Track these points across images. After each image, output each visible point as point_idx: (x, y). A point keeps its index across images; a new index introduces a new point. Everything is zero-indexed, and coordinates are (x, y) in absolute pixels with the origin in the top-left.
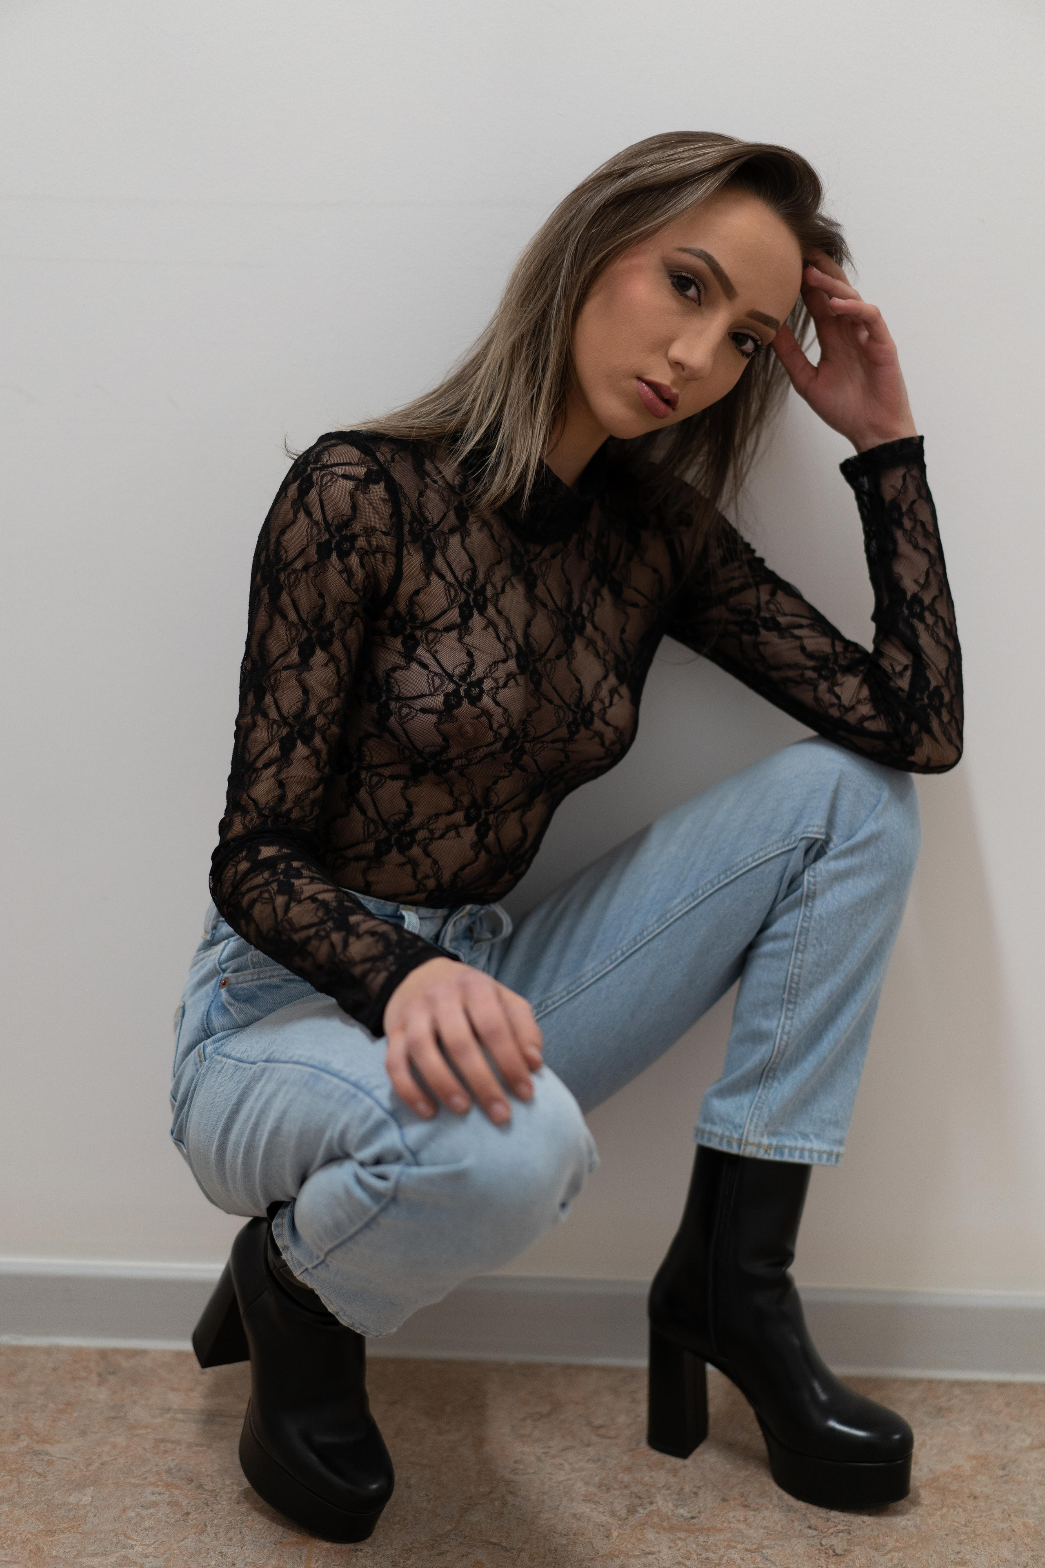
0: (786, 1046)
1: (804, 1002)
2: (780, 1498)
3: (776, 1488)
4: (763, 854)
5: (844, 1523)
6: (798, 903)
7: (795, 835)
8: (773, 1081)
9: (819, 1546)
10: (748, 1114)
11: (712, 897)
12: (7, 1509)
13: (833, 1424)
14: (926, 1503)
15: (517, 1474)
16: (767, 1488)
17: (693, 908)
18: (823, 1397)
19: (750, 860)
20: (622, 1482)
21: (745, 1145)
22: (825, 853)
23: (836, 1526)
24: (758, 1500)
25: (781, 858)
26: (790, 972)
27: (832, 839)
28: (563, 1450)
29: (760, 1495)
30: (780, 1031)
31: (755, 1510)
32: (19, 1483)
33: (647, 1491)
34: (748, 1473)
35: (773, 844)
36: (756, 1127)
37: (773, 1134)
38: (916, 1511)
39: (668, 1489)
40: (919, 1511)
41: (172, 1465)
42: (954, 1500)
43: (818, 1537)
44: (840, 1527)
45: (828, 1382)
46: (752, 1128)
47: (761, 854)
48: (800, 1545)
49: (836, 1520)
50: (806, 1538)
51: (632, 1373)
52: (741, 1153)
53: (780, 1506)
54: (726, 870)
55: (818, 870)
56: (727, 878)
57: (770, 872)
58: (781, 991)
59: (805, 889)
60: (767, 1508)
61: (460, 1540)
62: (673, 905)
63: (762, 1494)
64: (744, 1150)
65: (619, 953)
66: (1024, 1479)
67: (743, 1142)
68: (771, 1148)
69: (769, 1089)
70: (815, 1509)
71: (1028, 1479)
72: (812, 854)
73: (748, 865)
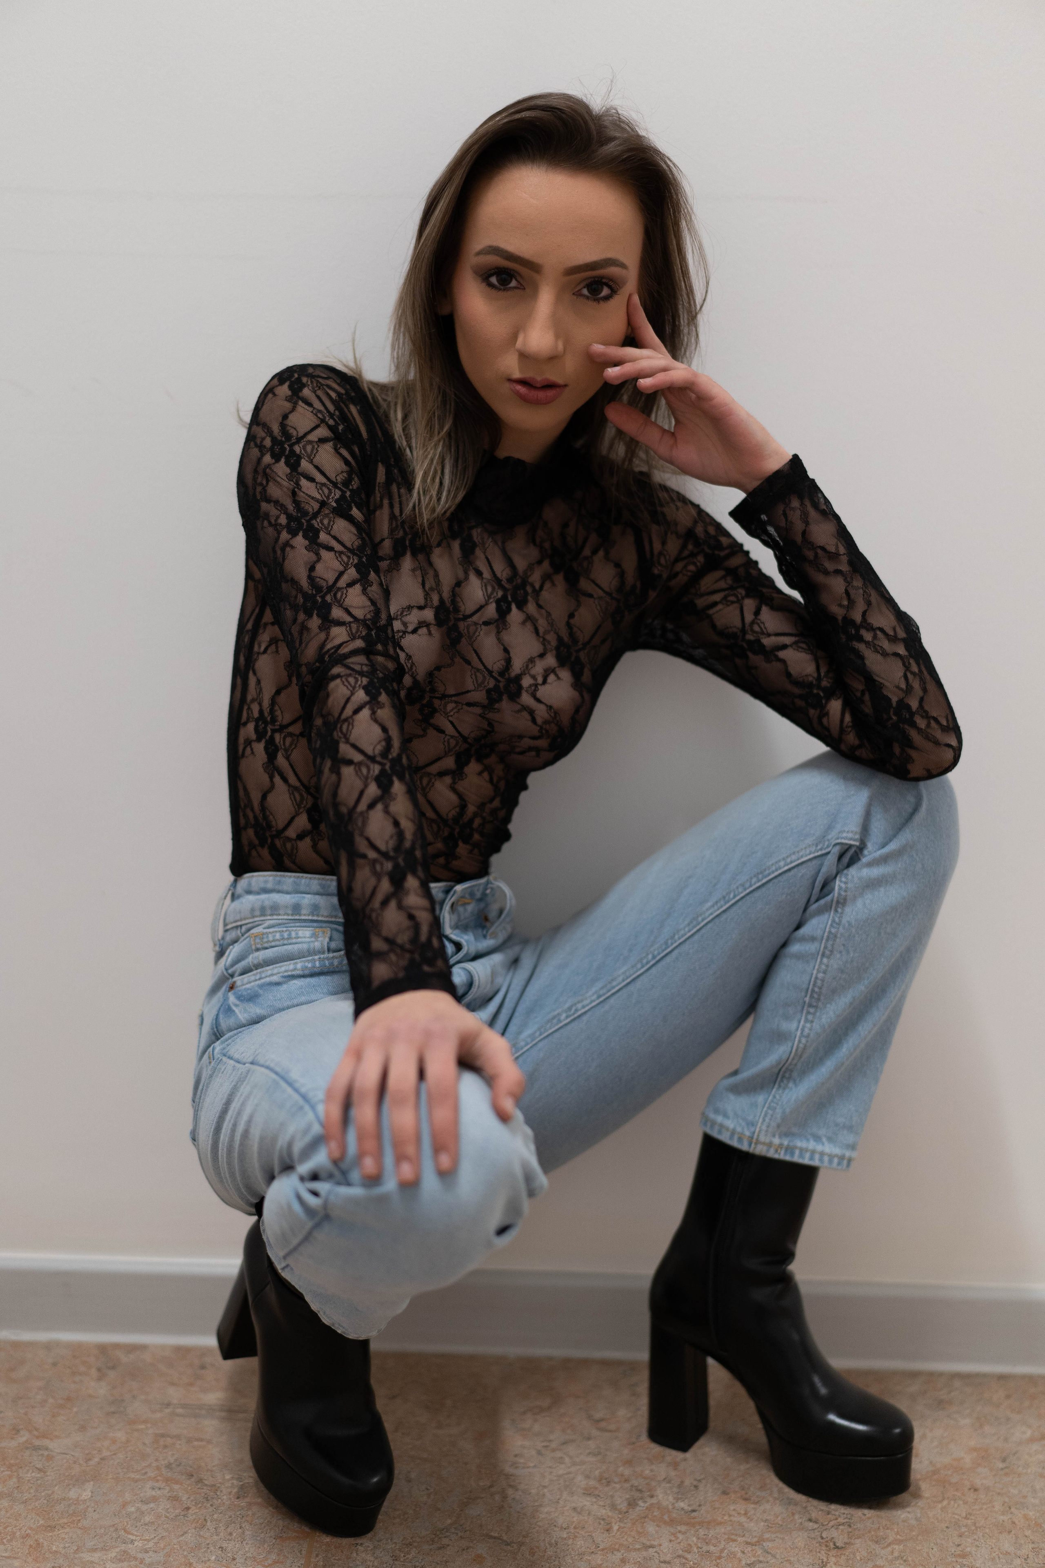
0: (805, 1048)
1: (825, 1007)
2: (780, 1491)
3: (776, 1481)
4: (796, 858)
5: (845, 1516)
6: (827, 908)
7: (828, 840)
8: (788, 1082)
9: (820, 1539)
10: (761, 1112)
11: (744, 900)
12: (7, 1504)
13: (832, 1417)
14: (926, 1495)
15: (517, 1468)
16: (768, 1481)
17: (724, 911)
18: (823, 1391)
19: (782, 863)
20: (622, 1475)
21: (756, 1144)
22: (859, 859)
23: (836, 1519)
24: (759, 1493)
25: (814, 862)
26: (814, 976)
27: (866, 845)
28: (564, 1444)
29: (761, 1487)
30: (799, 1033)
31: (756, 1503)
32: (19, 1478)
33: (647, 1484)
34: (748, 1466)
35: (805, 848)
36: (768, 1127)
37: (786, 1135)
38: (917, 1503)
39: (669, 1482)
40: (919, 1504)
41: (172, 1460)
42: (955, 1493)
43: (819, 1529)
44: (841, 1520)
45: (829, 1376)
46: (764, 1128)
47: (794, 857)
48: (800, 1539)
49: (837, 1513)
50: (806, 1531)
51: (632, 1367)
52: (751, 1150)
53: (781, 1499)
54: (758, 874)
55: (850, 877)
56: (759, 881)
57: (802, 876)
58: (803, 994)
59: (836, 895)
60: (768, 1501)
61: (460, 1534)
62: (704, 909)
63: (762, 1488)
64: (755, 1148)
65: (650, 957)
66: (1025, 1471)
67: (754, 1140)
68: (781, 1148)
69: (784, 1089)
70: (815, 1502)
71: (1029, 1471)
72: (846, 859)
73: (780, 868)
